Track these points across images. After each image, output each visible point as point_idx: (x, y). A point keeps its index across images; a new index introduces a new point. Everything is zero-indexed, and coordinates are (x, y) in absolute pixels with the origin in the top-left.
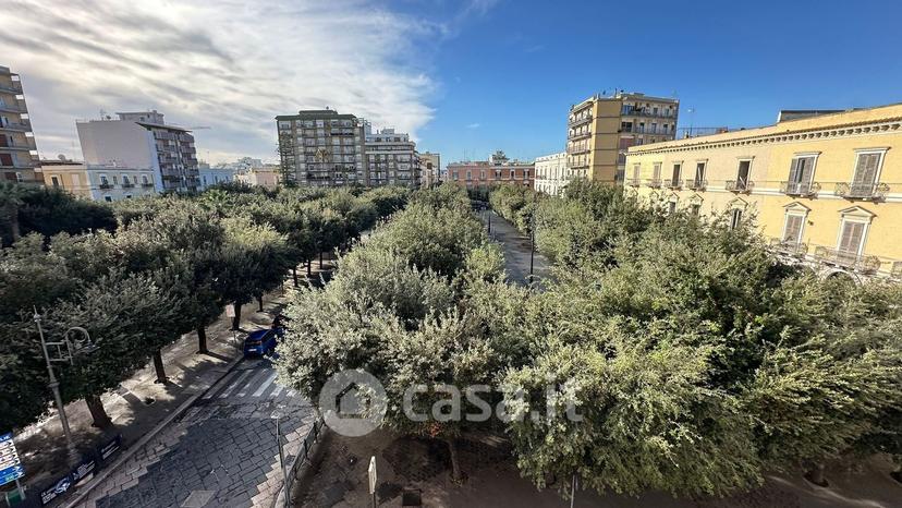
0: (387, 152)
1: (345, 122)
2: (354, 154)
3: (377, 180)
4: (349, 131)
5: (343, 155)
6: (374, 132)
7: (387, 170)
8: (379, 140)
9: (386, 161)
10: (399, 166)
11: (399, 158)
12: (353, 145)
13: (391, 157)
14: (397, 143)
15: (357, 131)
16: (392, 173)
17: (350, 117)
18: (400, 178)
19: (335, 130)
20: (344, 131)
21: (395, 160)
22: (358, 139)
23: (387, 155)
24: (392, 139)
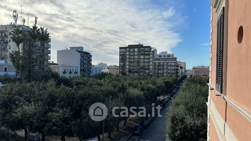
0: (164, 62)
1: (146, 49)
2: (149, 62)
3: (159, 74)
4: (148, 53)
5: (144, 62)
6: (158, 53)
7: (163, 70)
8: (160, 56)
9: (163, 65)
10: (169, 68)
11: (169, 64)
12: (149, 59)
13: (165, 64)
14: (169, 58)
15: (151, 53)
16: (165, 71)
17: (149, 47)
18: (169, 73)
19: (142, 53)
20: (146, 53)
21: (168, 65)
22: (151, 56)
23: (163, 63)
24: (167, 56)
